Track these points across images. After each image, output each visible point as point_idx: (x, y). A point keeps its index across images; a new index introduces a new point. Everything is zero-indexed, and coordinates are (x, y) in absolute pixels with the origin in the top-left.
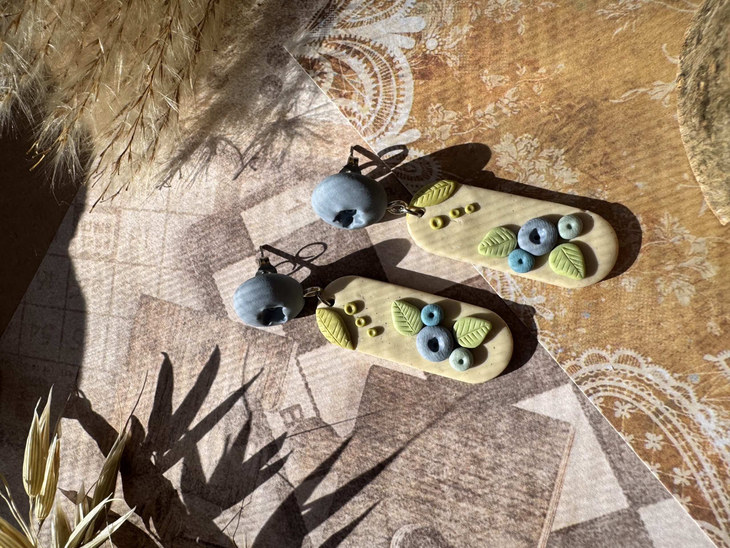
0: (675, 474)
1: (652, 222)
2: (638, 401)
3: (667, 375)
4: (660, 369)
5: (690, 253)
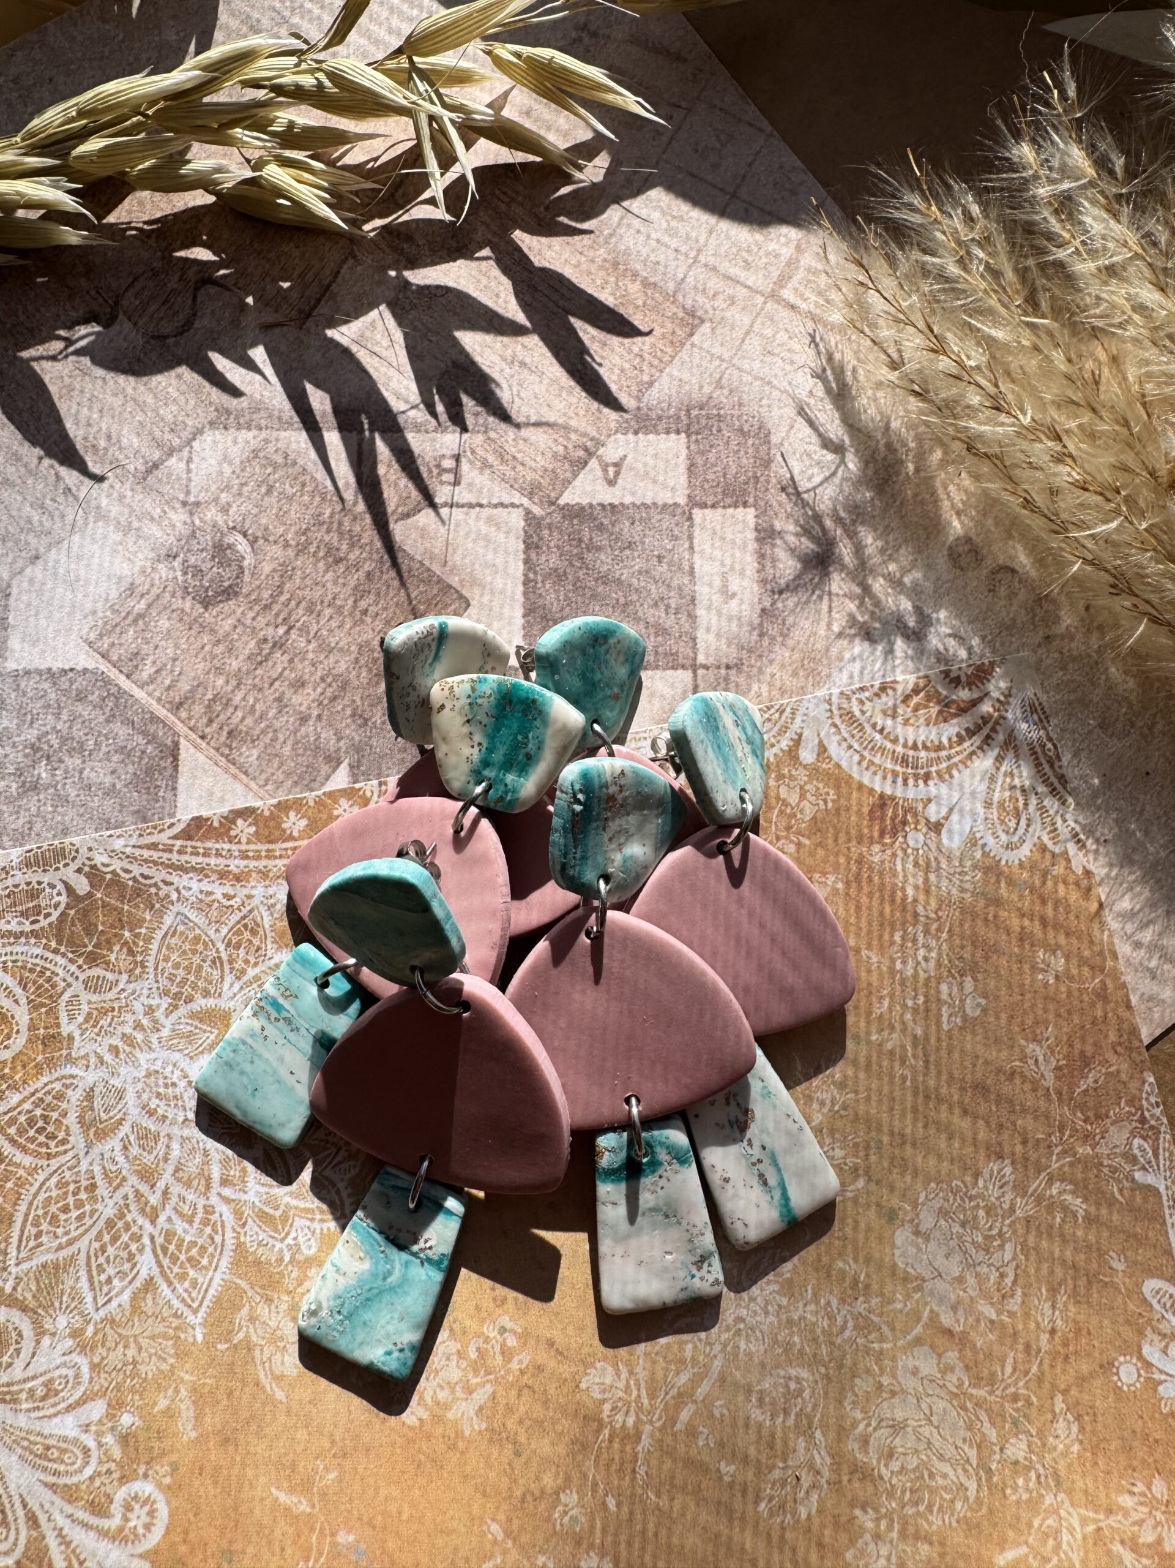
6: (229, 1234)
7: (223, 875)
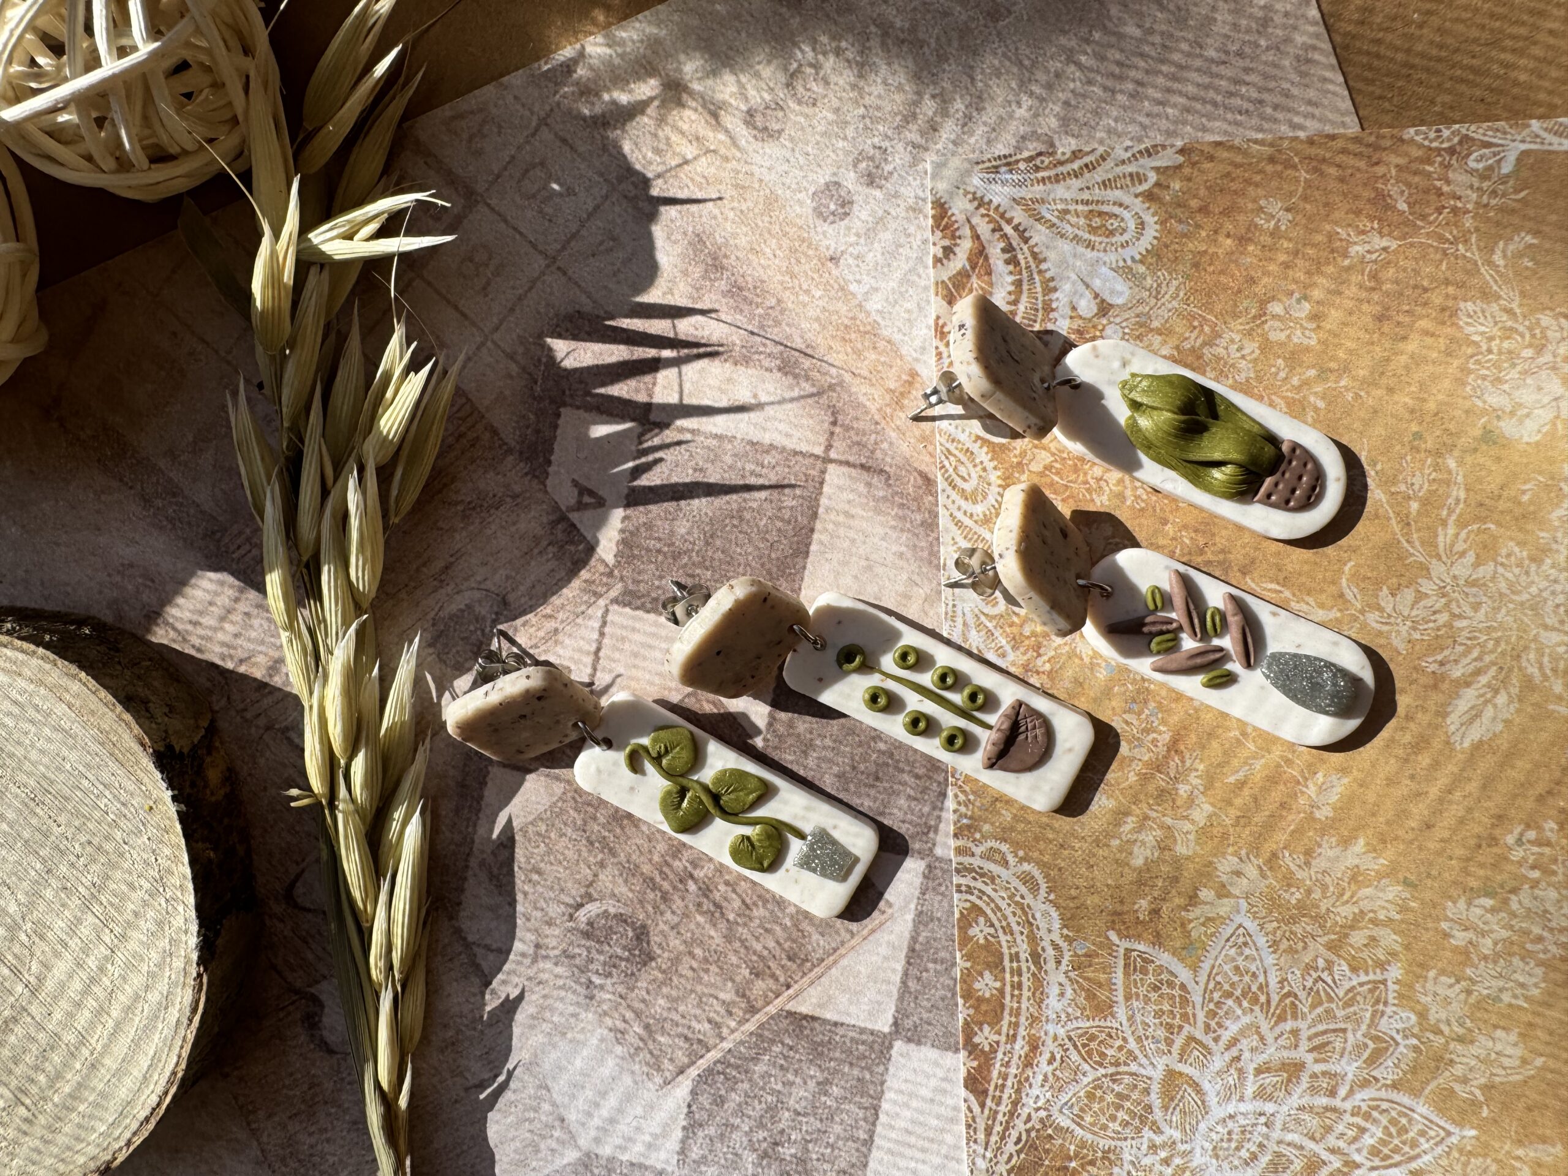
0: (981, 1030)
1: (1176, 751)
2: (1005, 933)
3: (1057, 925)
4: (1055, 914)
5: (1185, 814)
6: (1383, 1094)
7: (1028, 1063)
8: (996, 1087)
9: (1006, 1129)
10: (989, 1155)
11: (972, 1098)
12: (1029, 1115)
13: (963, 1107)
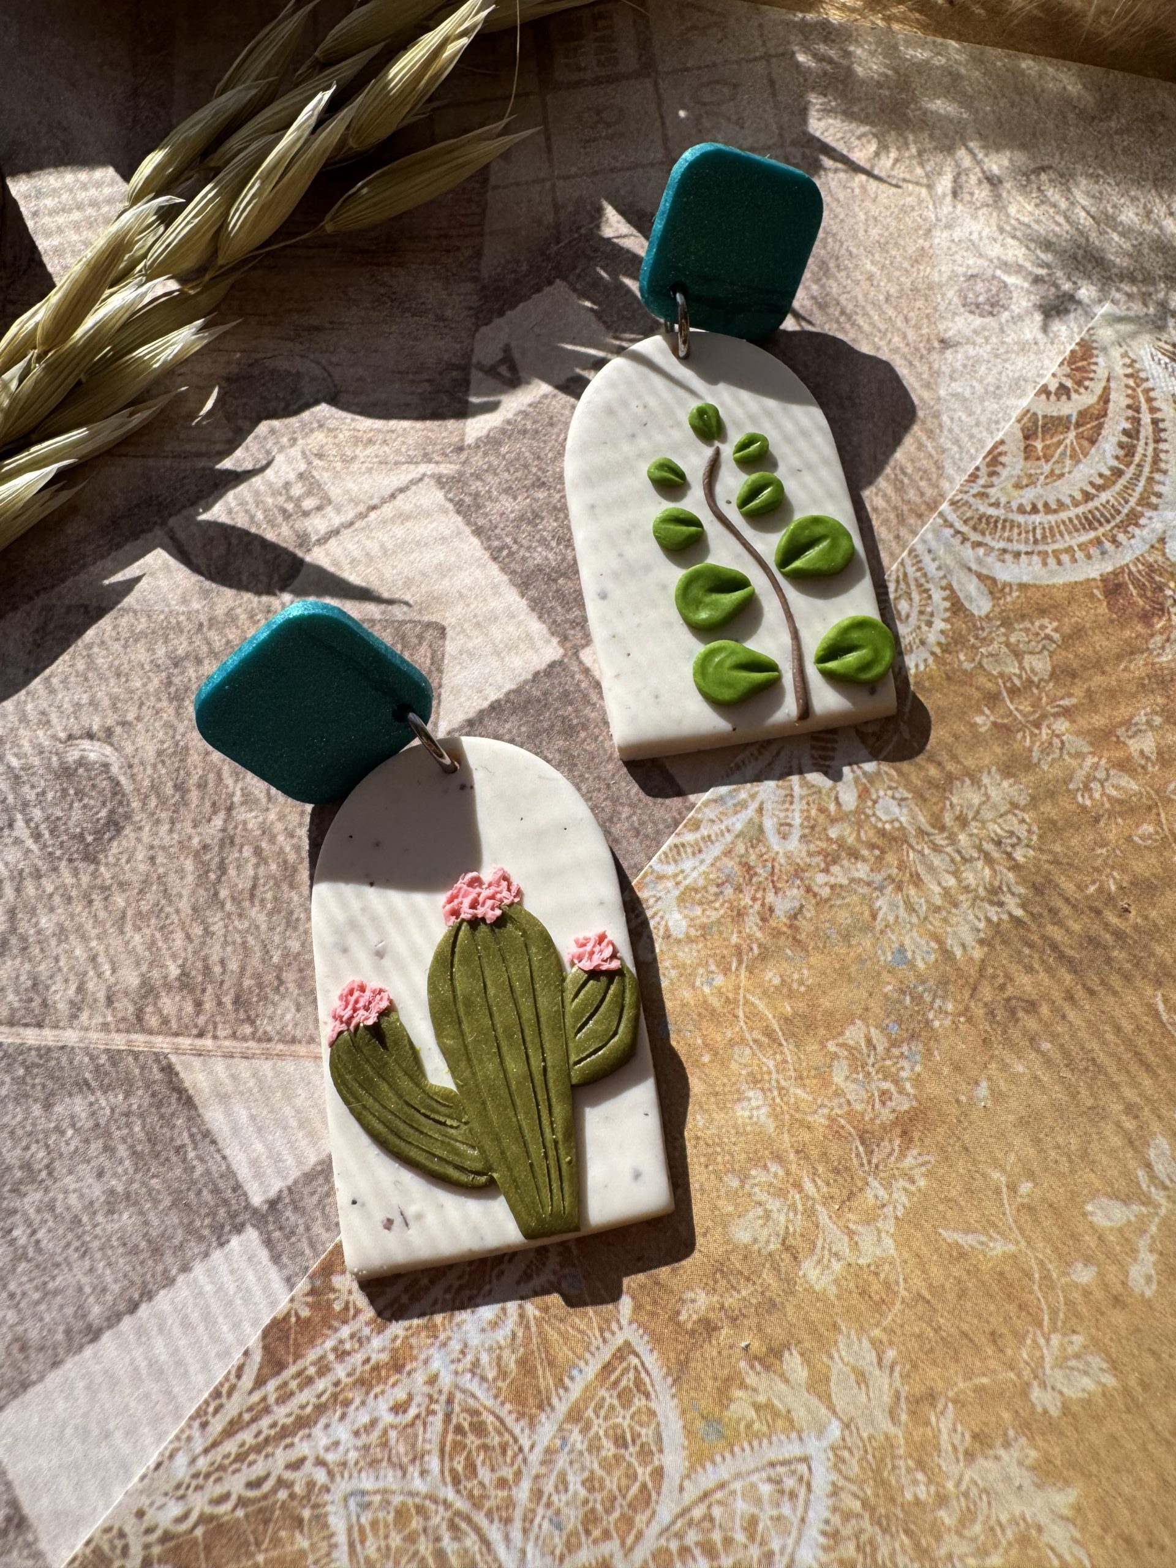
1: (904, 1133)
5: (851, 1226)
8: (299, 1374)
9: (257, 1449)
10: (202, 1463)
11: (257, 1357)
12: (302, 1461)
13: (237, 1357)
